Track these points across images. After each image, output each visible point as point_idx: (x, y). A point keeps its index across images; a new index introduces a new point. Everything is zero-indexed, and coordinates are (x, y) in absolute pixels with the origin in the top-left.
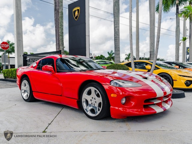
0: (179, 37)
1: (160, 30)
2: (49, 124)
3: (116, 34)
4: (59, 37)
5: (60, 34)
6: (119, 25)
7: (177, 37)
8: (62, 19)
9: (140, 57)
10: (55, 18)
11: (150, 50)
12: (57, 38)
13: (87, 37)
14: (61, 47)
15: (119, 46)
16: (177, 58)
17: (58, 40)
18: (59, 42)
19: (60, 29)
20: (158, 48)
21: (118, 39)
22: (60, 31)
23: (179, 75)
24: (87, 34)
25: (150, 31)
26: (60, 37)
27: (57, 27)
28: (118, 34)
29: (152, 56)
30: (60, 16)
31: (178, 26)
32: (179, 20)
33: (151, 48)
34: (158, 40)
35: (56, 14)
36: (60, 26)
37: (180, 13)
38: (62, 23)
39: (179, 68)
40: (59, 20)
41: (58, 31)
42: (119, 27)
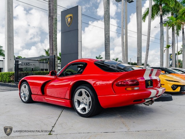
0: (163, 44)
1: (149, 39)
2: (53, 127)
3: (106, 41)
4: (52, 42)
5: (54, 39)
6: (109, 32)
7: (161, 44)
8: (56, 26)
9: (128, 62)
10: (50, 24)
11: (137, 56)
12: (51, 43)
13: (79, 43)
14: (54, 52)
15: (110, 51)
16: (162, 64)
17: (51, 45)
18: (53, 47)
19: (54, 34)
20: (148, 55)
21: (108, 45)
22: (54, 36)
23: (166, 80)
24: (79, 40)
25: (137, 38)
26: (54, 42)
27: (51, 32)
28: (108, 40)
29: (139, 61)
30: (54, 22)
31: (162, 34)
32: (163, 28)
33: (138, 54)
34: (148, 48)
35: (50, 20)
36: (53, 32)
37: (163, 22)
38: (56, 29)
39: (165, 73)
40: (53, 26)
41: (52, 37)
42: (109, 34)
